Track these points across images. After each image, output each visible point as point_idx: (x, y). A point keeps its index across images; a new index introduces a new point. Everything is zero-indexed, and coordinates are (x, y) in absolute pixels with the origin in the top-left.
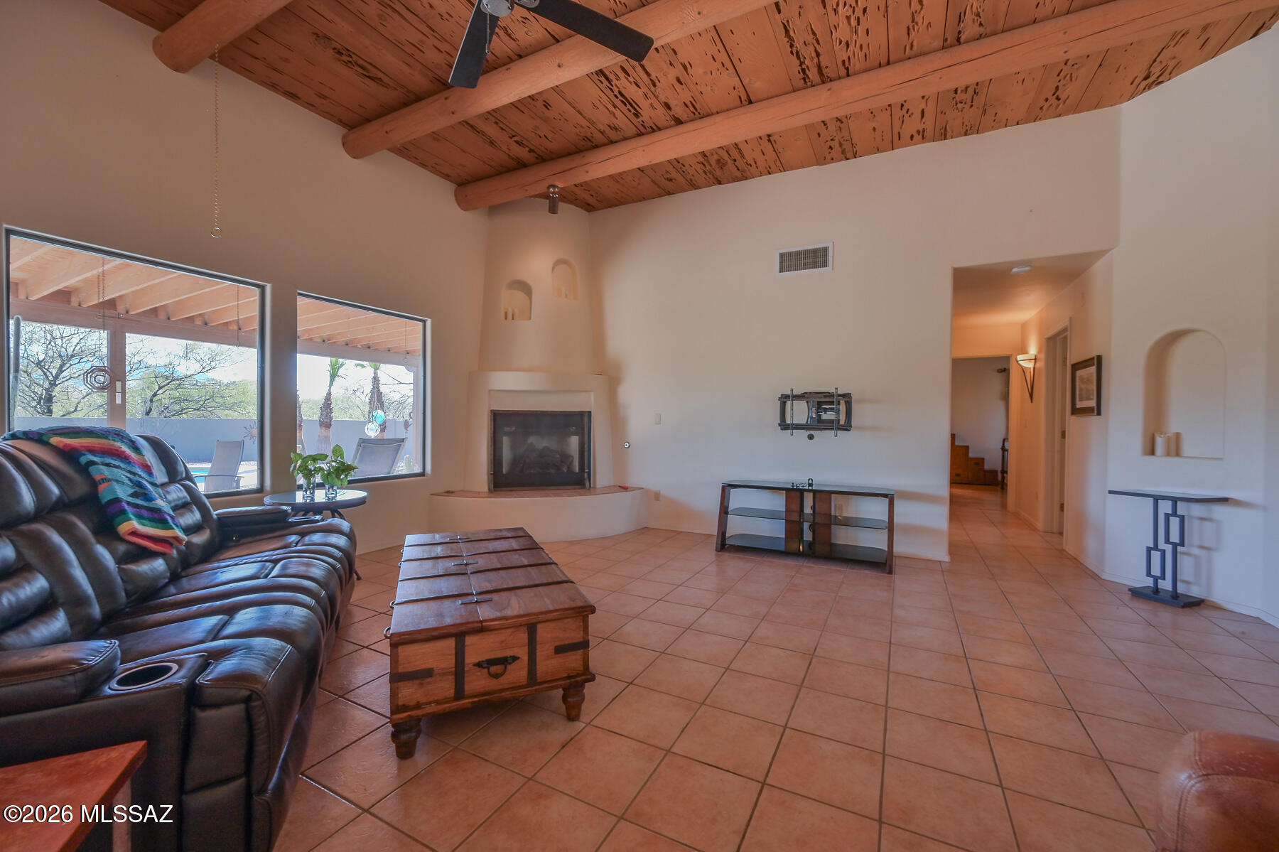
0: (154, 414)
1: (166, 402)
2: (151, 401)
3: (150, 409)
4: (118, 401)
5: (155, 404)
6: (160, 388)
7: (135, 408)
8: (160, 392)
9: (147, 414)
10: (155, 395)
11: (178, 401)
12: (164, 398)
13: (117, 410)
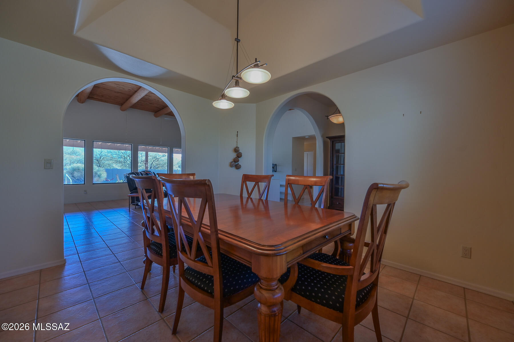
0: (152, 168)
1: (155, 165)
2: (152, 165)
3: (151, 167)
4: (147, 166)
5: (152, 166)
6: (153, 161)
7: (149, 167)
8: (154, 162)
9: (151, 168)
10: (152, 163)
11: (157, 165)
12: (154, 164)
13: (147, 168)
